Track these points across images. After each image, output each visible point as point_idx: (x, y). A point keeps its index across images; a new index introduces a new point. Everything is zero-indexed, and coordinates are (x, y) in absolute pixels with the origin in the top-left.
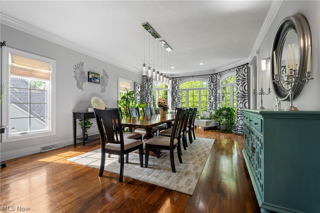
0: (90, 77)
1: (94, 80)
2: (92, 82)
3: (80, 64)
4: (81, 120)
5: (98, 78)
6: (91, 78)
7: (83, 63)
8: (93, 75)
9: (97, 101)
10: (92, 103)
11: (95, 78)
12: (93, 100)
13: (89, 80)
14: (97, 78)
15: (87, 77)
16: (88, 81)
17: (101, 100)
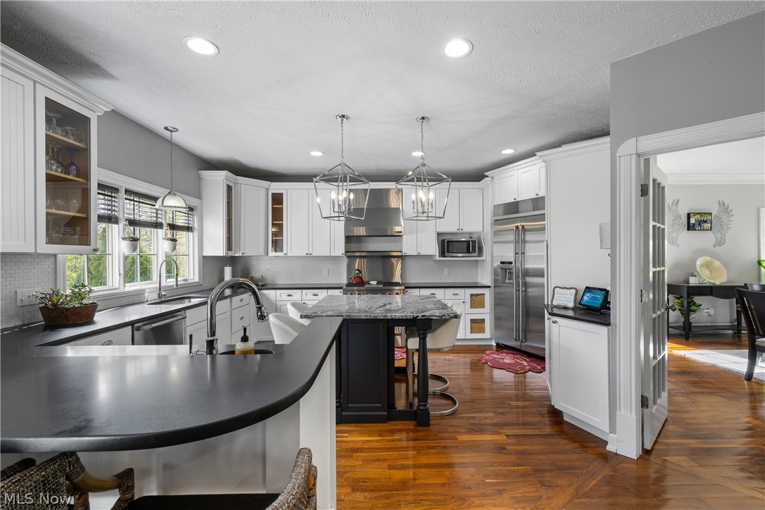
0: (692, 221)
1: (700, 225)
2: (695, 230)
3: (673, 203)
4: (678, 296)
5: (708, 222)
6: (694, 224)
7: (678, 200)
8: (698, 217)
9: (707, 265)
10: (698, 269)
11: (700, 223)
12: (699, 263)
13: (690, 227)
14: (705, 222)
15: (686, 223)
16: (688, 229)
17: (717, 263)
